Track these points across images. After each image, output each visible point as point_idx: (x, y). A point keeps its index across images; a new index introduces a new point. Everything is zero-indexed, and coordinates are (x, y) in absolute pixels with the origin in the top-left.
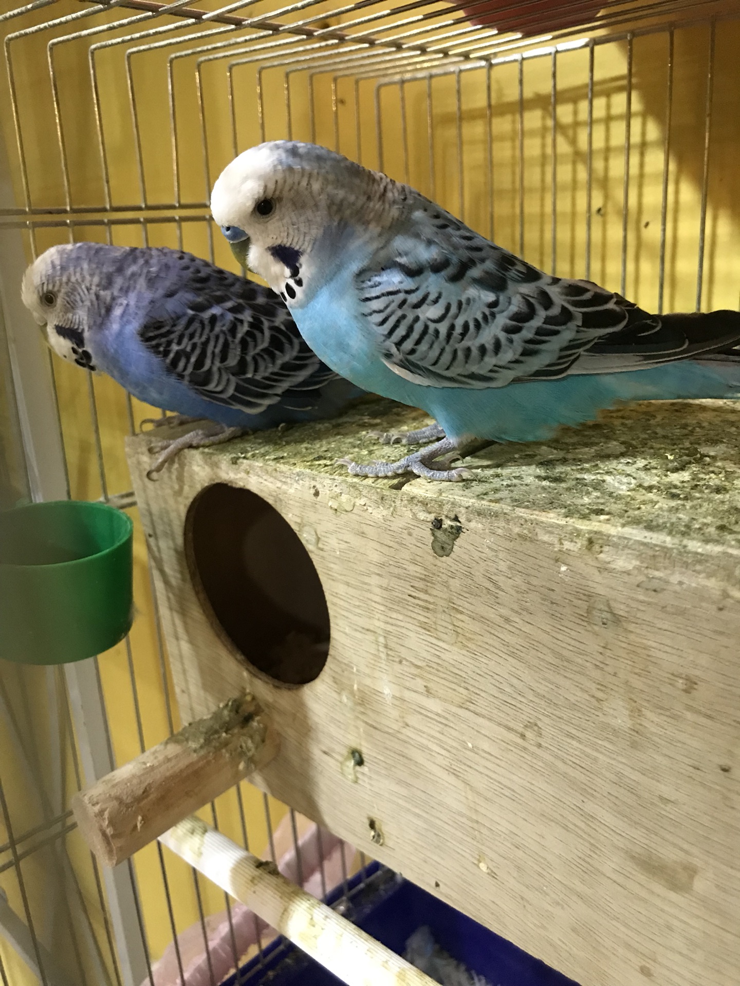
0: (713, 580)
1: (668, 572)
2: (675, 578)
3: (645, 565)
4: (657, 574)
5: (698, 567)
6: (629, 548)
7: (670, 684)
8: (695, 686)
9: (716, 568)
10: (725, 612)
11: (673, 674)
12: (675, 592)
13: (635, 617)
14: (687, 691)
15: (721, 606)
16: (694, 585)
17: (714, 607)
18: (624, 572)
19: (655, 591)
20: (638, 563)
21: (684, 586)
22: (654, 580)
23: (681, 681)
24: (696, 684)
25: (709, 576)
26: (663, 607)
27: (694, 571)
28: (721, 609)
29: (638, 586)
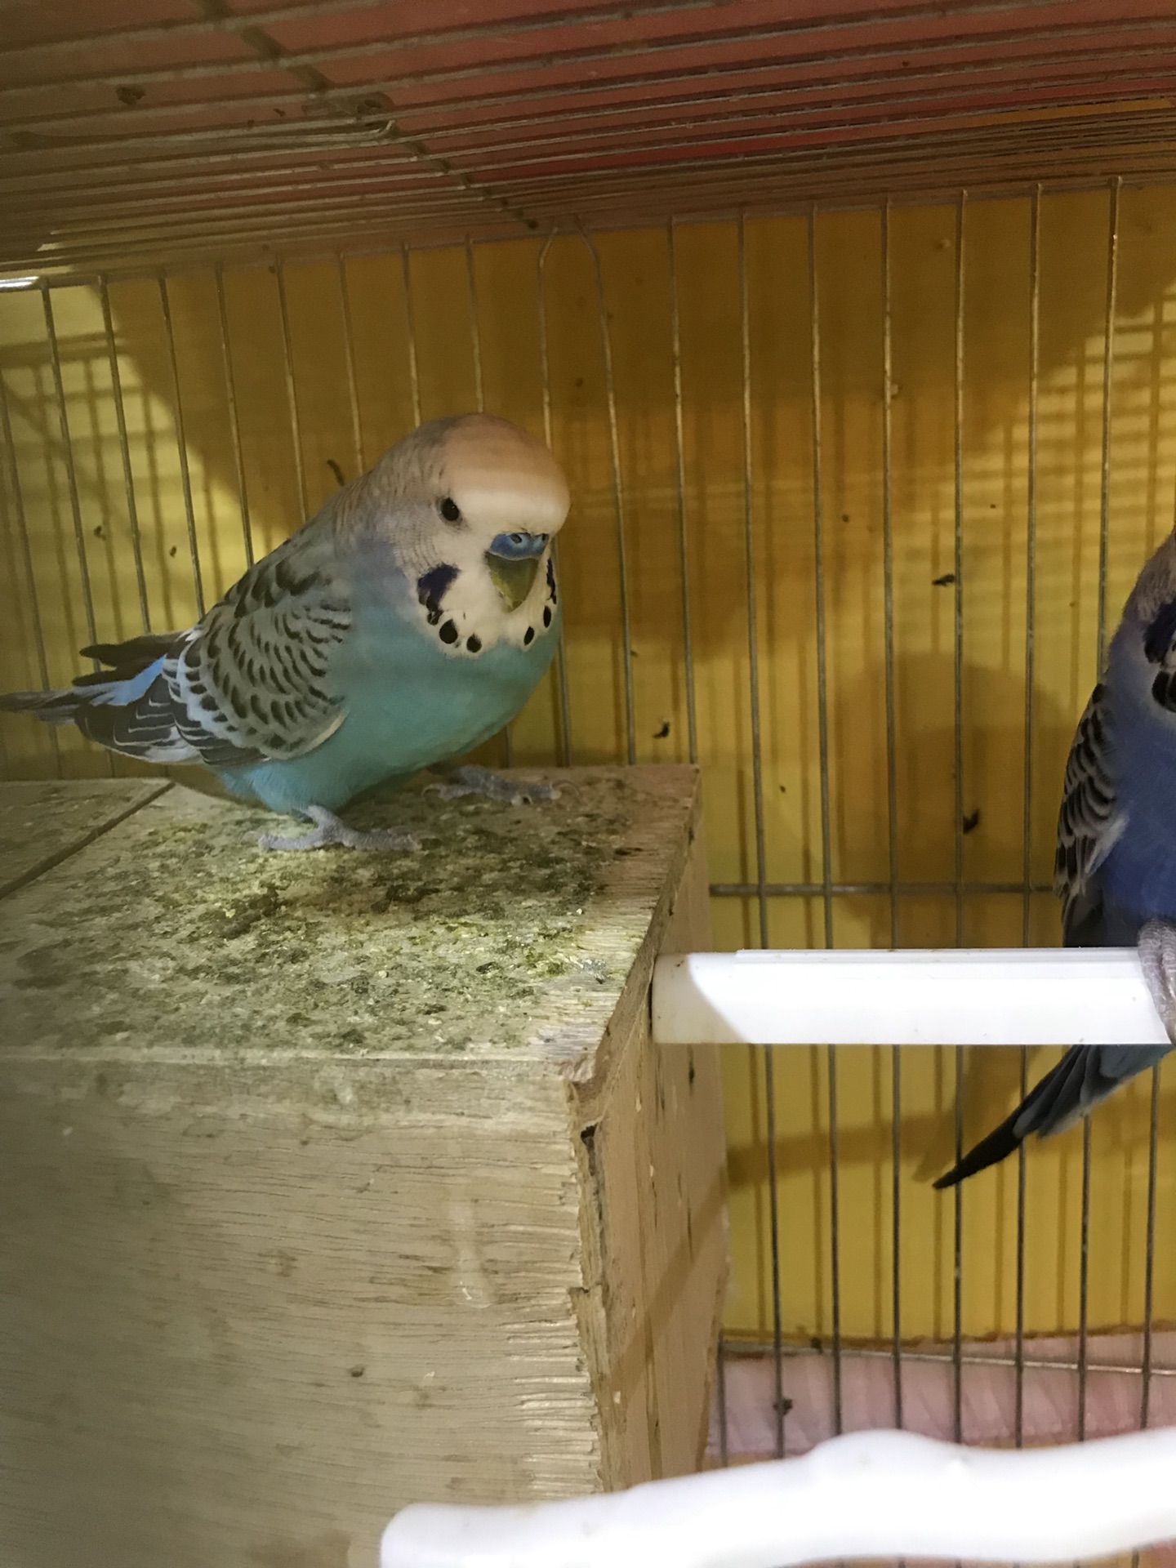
0: (287, 1103)
1: (223, 1103)
2: (234, 1112)
3: (188, 1100)
4: (209, 1110)
5: (263, 1089)
6: (162, 1079)
7: (260, 1270)
8: (295, 1264)
9: (288, 1084)
10: (311, 1146)
11: (260, 1255)
12: (238, 1132)
13: (188, 1182)
14: (284, 1274)
15: (304, 1138)
16: (262, 1116)
17: (296, 1142)
18: (161, 1117)
19: (210, 1136)
20: (179, 1099)
21: (250, 1120)
22: (206, 1120)
23: (273, 1261)
24: (294, 1260)
25: (280, 1098)
26: (226, 1158)
27: (259, 1095)
28: (305, 1143)
29: (185, 1134)
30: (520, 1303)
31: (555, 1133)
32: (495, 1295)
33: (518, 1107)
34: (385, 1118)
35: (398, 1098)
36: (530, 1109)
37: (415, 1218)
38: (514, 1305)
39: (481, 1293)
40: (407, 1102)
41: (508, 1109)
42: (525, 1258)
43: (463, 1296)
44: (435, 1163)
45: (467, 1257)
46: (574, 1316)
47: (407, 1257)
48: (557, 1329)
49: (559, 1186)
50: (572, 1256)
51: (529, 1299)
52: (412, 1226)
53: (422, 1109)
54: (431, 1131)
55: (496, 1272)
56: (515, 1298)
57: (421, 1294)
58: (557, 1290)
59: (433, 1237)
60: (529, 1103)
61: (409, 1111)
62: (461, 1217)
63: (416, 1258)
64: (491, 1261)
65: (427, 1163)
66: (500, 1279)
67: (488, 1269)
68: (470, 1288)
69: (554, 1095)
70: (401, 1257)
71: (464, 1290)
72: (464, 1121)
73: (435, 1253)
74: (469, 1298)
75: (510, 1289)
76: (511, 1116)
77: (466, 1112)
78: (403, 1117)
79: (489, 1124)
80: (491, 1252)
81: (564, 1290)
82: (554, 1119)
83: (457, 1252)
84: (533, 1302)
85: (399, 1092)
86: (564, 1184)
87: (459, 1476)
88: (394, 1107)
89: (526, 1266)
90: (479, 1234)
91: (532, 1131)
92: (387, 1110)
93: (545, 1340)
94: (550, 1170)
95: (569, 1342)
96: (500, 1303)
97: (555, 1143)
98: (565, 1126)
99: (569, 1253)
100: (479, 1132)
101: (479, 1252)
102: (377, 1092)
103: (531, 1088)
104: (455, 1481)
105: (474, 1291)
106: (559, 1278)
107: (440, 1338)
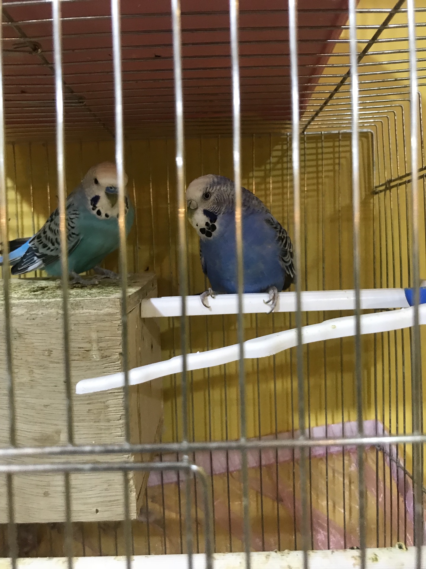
0: (53, 309)
1: (38, 311)
2: (40, 313)
3: (29, 310)
4: (34, 312)
5: (48, 306)
6: (22, 305)
7: (43, 355)
8: (52, 352)
9: (54, 305)
10: (58, 320)
11: (44, 351)
12: (41, 317)
13: (27, 332)
14: (49, 356)
15: (57, 318)
16: (47, 313)
17: (55, 319)
18: (22, 315)
19: (33, 319)
20: (26, 310)
21: (44, 314)
22: (33, 315)
23: (47, 352)
24: (52, 351)
25: (51, 309)
26: (37, 325)
27: (46, 308)
28: (57, 319)
29: (27, 319)
30: (107, 358)
31: (117, 313)
32: (101, 356)
33: (108, 307)
34: (77, 312)
35: (80, 307)
36: (111, 307)
37: (83, 337)
38: (106, 359)
39: (98, 356)
40: (82, 307)
41: (106, 308)
42: (109, 346)
43: (93, 357)
44: (88, 322)
45: (95, 346)
46: (120, 361)
47: (80, 348)
48: (116, 364)
49: (117, 326)
50: (120, 344)
51: (109, 356)
52: (82, 339)
53: (86, 309)
54: (88, 314)
55: (102, 350)
56: (106, 357)
57: (83, 358)
58: (116, 354)
59: (87, 342)
60: (111, 306)
61: (83, 310)
62: (94, 336)
63: (83, 348)
64: (101, 347)
65: (86, 322)
66: (102, 352)
67: (100, 349)
68: (95, 355)
69: (117, 303)
70: (79, 348)
71: (94, 356)
72: (96, 311)
73: (87, 346)
74: (95, 358)
75: (105, 354)
76: (107, 309)
77: (96, 309)
78: (81, 311)
79: (102, 312)
80: (101, 345)
81: (118, 354)
82: (117, 309)
83: (92, 345)
84: (110, 357)
85: (81, 305)
86: (118, 326)
87: (91, 409)
88: (79, 309)
89: (109, 348)
90: (98, 340)
91: (112, 312)
92: (77, 310)
93: (113, 368)
94: (116, 322)
95: (118, 368)
96: (102, 358)
97: (117, 315)
98: (119, 311)
99: (119, 343)
100: (99, 314)
101: (98, 345)
102: (75, 305)
103: (112, 302)
104: (89, 410)
105: (96, 356)
106: (117, 350)
107: (87, 370)
